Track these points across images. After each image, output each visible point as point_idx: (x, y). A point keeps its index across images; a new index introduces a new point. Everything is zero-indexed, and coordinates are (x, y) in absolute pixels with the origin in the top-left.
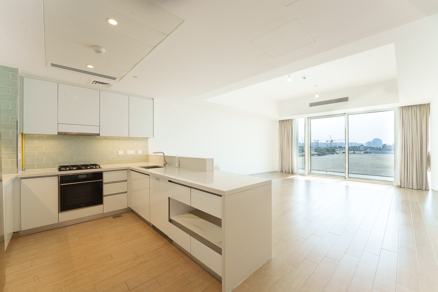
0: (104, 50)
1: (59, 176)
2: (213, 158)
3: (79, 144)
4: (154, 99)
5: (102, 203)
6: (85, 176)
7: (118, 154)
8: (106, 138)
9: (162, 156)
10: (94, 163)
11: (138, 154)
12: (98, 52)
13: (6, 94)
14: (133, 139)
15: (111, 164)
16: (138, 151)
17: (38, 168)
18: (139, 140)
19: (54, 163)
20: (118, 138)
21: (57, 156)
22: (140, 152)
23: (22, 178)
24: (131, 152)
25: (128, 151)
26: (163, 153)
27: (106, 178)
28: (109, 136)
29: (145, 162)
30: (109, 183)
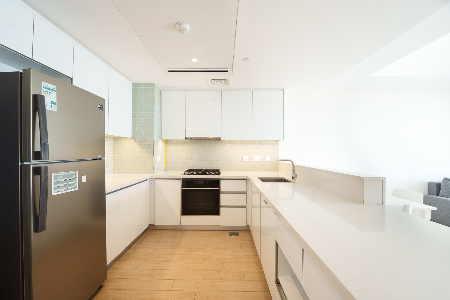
0: (188, 27)
1: (182, 179)
2: (385, 178)
3: (206, 149)
4: (285, 89)
5: (219, 215)
6: (203, 182)
7: (243, 159)
8: (231, 142)
9: (290, 165)
10: (219, 168)
11: (266, 160)
12: (182, 30)
13: (147, 106)
14: (260, 142)
15: (236, 171)
16: (266, 157)
17: (175, 170)
18: (267, 144)
19: (186, 167)
20: (242, 142)
21: (189, 159)
22: (268, 159)
23: (156, 179)
24: (257, 158)
25: (254, 157)
26: (291, 161)
27: (224, 186)
28: (234, 140)
29: (274, 171)
30: (226, 193)
